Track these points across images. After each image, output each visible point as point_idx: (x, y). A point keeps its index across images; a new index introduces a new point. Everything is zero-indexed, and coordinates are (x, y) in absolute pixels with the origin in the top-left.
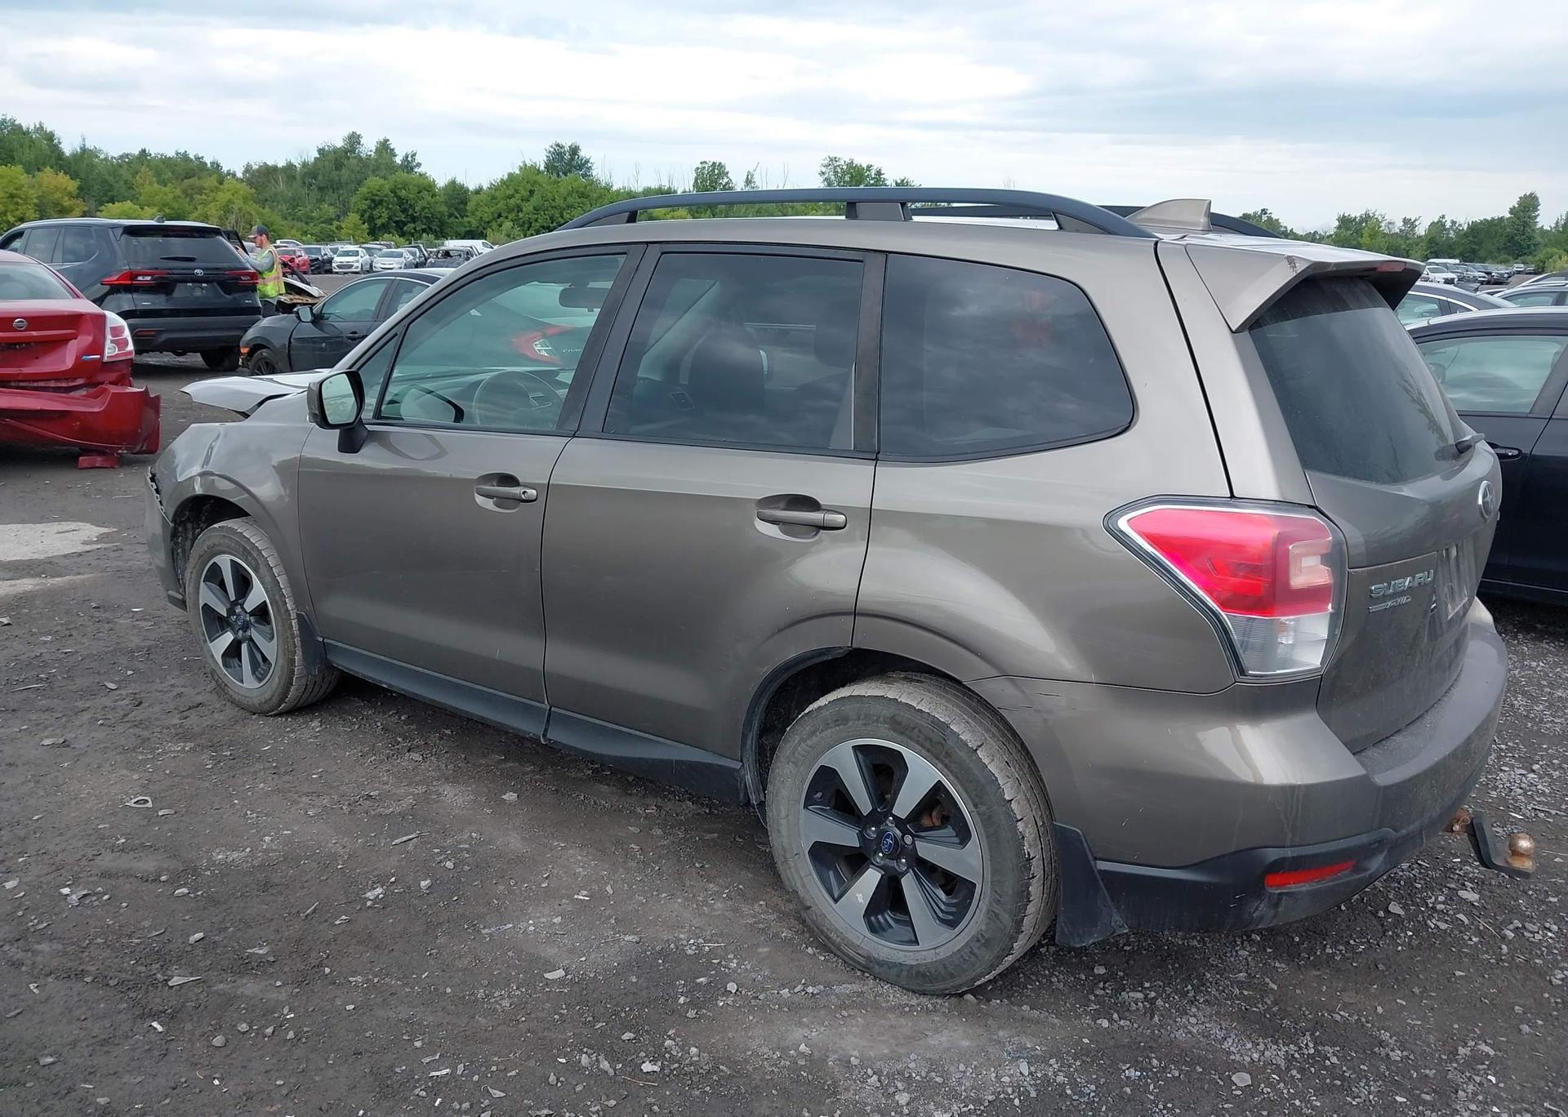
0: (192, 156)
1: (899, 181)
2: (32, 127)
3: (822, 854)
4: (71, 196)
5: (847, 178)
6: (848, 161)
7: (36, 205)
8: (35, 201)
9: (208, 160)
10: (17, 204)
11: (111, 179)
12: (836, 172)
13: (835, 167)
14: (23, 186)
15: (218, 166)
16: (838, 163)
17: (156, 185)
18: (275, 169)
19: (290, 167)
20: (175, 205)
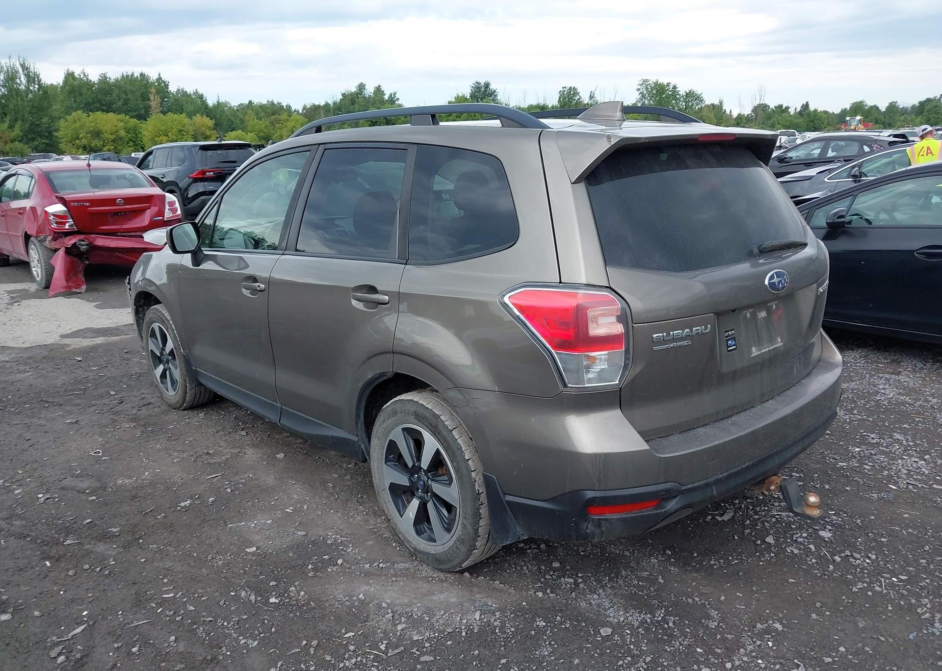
0: (276, 103)
1: (688, 92)
2: (192, 92)
3: (395, 489)
4: (209, 128)
5: (654, 92)
6: (655, 81)
7: (192, 135)
8: (192, 133)
9: (284, 104)
10: (183, 135)
11: (232, 119)
12: (647, 88)
13: (646, 86)
14: (185, 125)
15: (290, 107)
16: (648, 83)
17: (256, 120)
18: (319, 106)
19: (327, 104)
20: (266, 131)
